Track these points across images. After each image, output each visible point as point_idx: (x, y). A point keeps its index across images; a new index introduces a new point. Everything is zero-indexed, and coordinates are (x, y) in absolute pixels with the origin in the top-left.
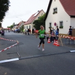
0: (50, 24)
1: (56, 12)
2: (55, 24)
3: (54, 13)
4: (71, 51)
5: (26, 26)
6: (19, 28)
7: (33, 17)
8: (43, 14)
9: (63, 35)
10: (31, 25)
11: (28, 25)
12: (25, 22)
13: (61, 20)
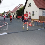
3: (29, 6)
4: (39, 29)
5: (12, 13)
6: (7, 15)
7: (16, 8)
8: (23, 6)
9: (34, 19)
10: (15, 13)
11: (13, 13)
12: (11, 11)
13: (33, 11)
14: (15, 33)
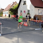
0: (21, 11)
3: (24, 4)
5: (4, 12)
11: (6, 12)
12: (3, 10)
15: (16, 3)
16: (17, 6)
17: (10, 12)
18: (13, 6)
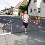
0: (32, 9)
1: (36, 1)
2: (35, 10)
3: (34, 2)
10: (18, 9)
11: (16, 10)
12: (13, 8)
14: (20, 32)
15: (26, 1)
16: (27, 3)
17: (20, 10)
18: (23, 3)
